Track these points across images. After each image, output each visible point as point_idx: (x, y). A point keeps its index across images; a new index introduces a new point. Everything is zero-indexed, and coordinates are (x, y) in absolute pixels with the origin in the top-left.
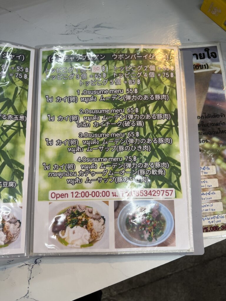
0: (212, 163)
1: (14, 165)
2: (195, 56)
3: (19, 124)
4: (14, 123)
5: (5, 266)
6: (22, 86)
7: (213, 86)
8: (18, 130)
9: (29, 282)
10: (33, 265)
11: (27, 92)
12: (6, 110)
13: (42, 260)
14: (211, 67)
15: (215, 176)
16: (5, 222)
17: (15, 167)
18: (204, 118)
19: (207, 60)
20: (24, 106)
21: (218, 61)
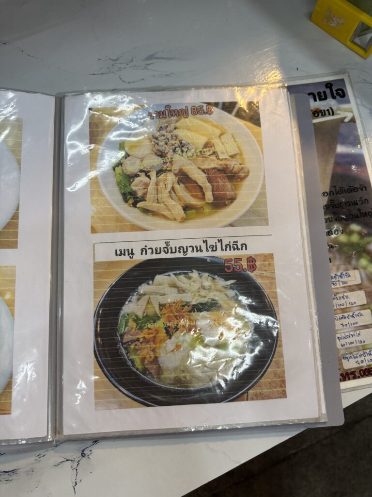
0: (353, 265)
2: (311, 96)
7: (343, 143)
14: (338, 112)
15: (359, 287)
18: (333, 194)
19: (331, 101)
21: (348, 102)
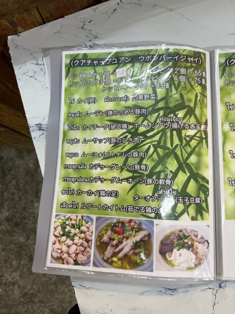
1: (200, 180)
3: (201, 134)
4: (197, 133)
5: (186, 289)
6: (201, 92)
8: (201, 140)
9: (213, 307)
10: (217, 289)
11: (205, 99)
12: (188, 118)
13: (227, 284)
16: (194, 242)
17: (200, 181)
20: (204, 114)
